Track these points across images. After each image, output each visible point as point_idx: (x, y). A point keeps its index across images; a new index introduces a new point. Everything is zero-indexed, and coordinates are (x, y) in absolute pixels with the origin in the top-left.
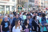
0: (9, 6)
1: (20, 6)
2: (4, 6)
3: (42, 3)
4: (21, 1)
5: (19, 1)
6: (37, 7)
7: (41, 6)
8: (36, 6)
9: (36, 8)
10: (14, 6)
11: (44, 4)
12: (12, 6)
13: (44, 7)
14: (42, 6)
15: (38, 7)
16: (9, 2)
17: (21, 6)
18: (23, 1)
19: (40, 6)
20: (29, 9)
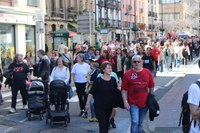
0: (14, 26)
1: (62, 26)
3: (151, 14)
4: (66, 5)
5: (57, 5)
6: (131, 31)
7: (147, 25)
9: (128, 34)
10: (34, 26)
11: (159, 17)
12: (26, 26)
13: (162, 30)
14: (151, 27)
15: (134, 30)
16: (15, 8)
17: (66, 25)
18: (72, 5)
19: (142, 27)
20: (99, 37)
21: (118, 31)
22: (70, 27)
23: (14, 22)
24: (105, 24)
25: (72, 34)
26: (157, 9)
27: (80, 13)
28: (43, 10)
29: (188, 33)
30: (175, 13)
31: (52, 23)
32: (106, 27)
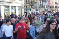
1: (29, 7)
2: (9, 6)
3: (56, 3)
7: (55, 6)
9: (49, 9)
10: (21, 7)
11: (58, 4)
12: (19, 7)
14: (56, 7)
15: (51, 8)
16: (15, 2)
19: (53, 7)
20: (40, 10)
22: (32, 7)
23: (15, 6)
25: (32, 9)
27: (35, 3)
28: (23, 2)
32: (42, 7)
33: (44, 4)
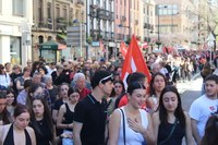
3: (147, 26)
4: (54, 15)
5: (45, 15)
8: (121, 37)
10: (20, 38)
11: (155, 30)
12: (11, 37)
13: (158, 44)
17: (54, 37)
18: (62, 15)
19: (138, 39)
20: (91, 50)
21: (111, 44)
22: (59, 39)
24: (97, 36)
25: (61, 46)
26: (153, 21)
27: (70, 24)
28: (29, 20)
29: (187, 47)
30: (173, 26)
31: (39, 34)
32: (98, 40)
33: (105, 27)
